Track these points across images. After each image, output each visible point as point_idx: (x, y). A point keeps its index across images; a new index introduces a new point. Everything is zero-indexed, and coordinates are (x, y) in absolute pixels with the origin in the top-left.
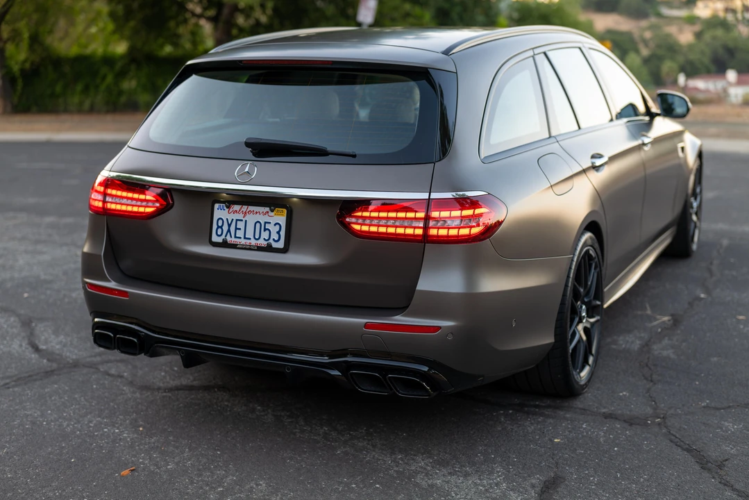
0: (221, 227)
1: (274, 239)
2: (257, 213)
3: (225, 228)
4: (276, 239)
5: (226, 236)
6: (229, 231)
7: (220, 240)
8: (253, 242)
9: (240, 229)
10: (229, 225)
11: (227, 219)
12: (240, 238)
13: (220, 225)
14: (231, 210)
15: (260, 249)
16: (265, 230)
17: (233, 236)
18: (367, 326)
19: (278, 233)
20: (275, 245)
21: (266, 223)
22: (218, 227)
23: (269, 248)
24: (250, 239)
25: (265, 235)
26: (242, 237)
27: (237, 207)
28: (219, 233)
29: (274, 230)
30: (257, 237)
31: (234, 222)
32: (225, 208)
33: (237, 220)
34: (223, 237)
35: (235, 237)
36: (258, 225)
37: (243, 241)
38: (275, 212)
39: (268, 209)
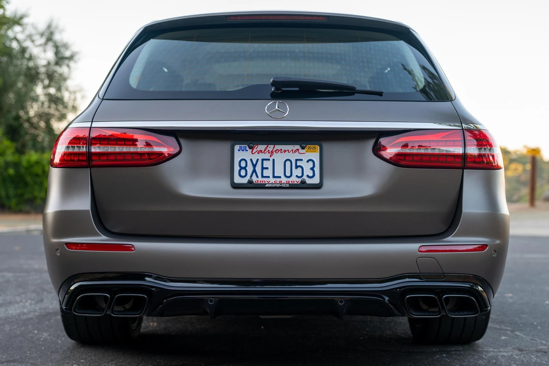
0: (245, 168)
1: (308, 176)
2: (285, 151)
3: (250, 169)
4: (311, 175)
5: (251, 176)
6: (254, 171)
7: (245, 181)
8: (284, 180)
9: (267, 168)
10: (254, 166)
11: (251, 160)
12: (269, 177)
13: (243, 166)
14: (255, 150)
15: (292, 187)
16: (297, 167)
17: (259, 175)
19: (312, 169)
20: (309, 181)
21: (297, 160)
22: (241, 168)
23: (303, 186)
24: (280, 177)
25: (298, 172)
26: (271, 176)
27: (262, 147)
28: (243, 175)
29: (307, 167)
30: (288, 175)
31: (260, 162)
32: (247, 148)
33: (263, 160)
34: (248, 178)
35: (263, 176)
36: (288, 163)
37: (272, 180)
38: (306, 149)
39: (298, 147)
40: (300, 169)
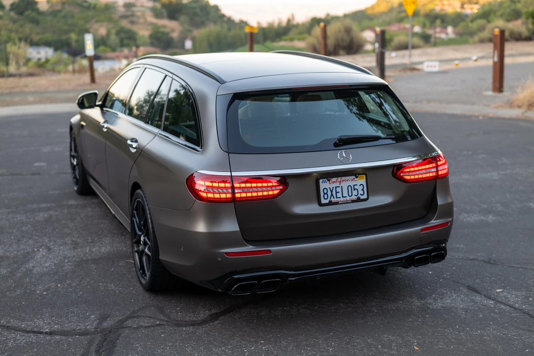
0: (327, 193)
1: (361, 194)
2: (347, 180)
3: (329, 193)
4: (362, 194)
5: (330, 198)
6: (332, 195)
7: (327, 201)
8: (348, 198)
9: (339, 192)
10: (332, 191)
11: (330, 188)
12: (340, 197)
13: (325, 192)
14: (331, 182)
15: (353, 201)
16: (354, 189)
17: (335, 196)
18: (422, 230)
19: (363, 190)
20: (362, 197)
21: (354, 185)
22: (325, 194)
23: (359, 200)
24: (346, 197)
25: (355, 193)
26: (341, 196)
27: (334, 179)
28: (326, 197)
29: (360, 188)
30: (350, 195)
31: (334, 189)
32: (327, 181)
33: (336, 187)
34: (329, 199)
35: (337, 198)
36: (350, 188)
37: (342, 199)
38: (358, 178)
39: (354, 177)
40: (356, 191)
